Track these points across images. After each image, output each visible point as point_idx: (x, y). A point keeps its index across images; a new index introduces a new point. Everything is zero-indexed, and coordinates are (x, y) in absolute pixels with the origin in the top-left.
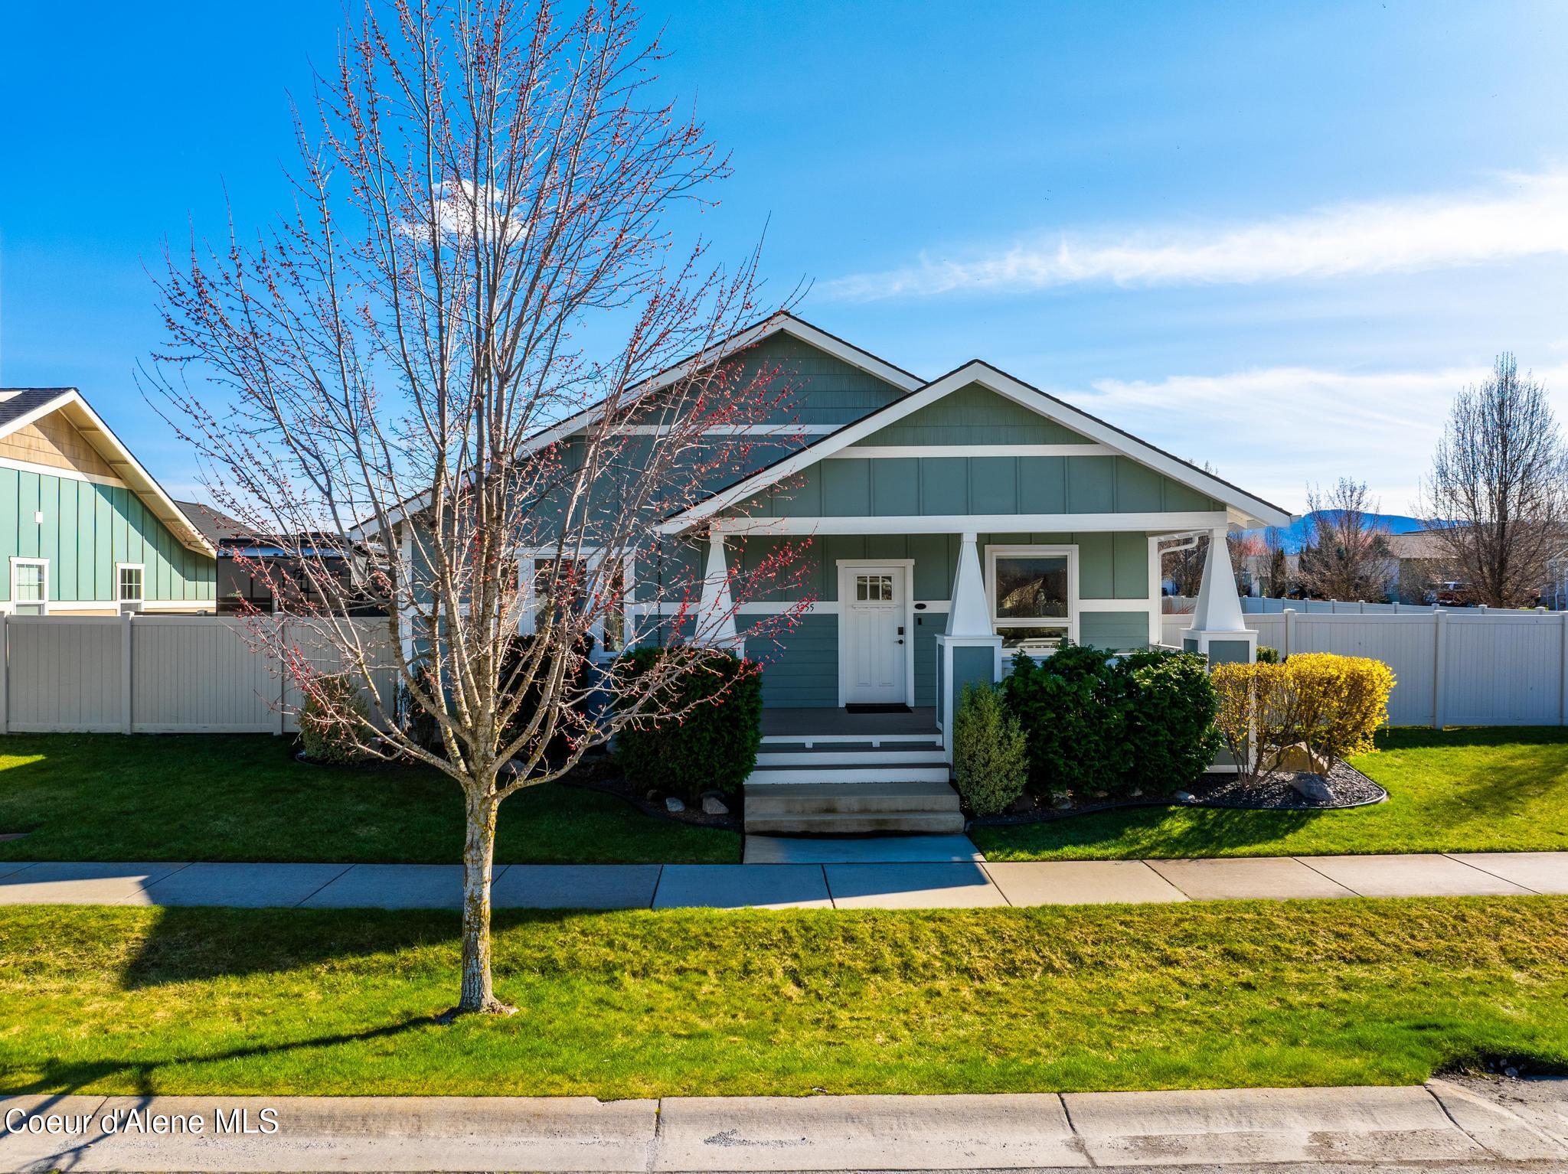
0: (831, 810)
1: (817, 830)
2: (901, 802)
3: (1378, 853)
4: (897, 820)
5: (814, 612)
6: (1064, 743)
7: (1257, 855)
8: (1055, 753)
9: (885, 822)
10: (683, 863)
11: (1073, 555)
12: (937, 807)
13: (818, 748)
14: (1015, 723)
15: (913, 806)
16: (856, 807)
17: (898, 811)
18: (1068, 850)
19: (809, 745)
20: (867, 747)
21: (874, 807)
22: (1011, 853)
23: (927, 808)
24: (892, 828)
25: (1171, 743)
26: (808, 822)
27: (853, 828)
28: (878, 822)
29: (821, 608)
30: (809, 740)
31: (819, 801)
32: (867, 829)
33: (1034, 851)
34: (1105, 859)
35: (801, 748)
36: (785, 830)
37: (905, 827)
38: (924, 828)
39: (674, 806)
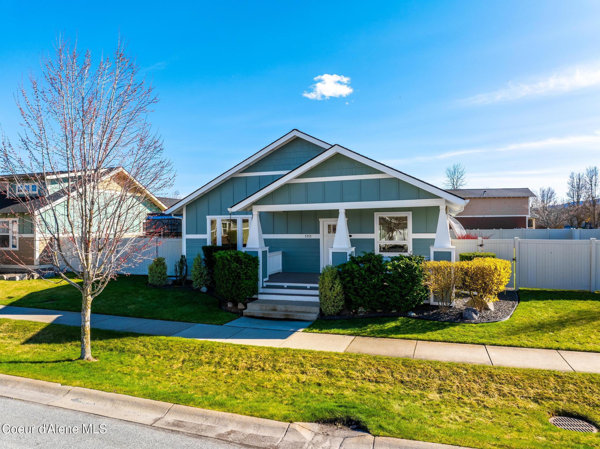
0: (275, 310)
1: (266, 316)
2: (299, 308)
3: (456, 342)
4: (293, 315)
5: (311, 238)
6: (356, 290)
7: (404, 339)
8: (352, 293)
9: (289, 315)
10: (205, 324)
11: (409, 216)
12: (311, 311)
13: (289, 288)
14: (337, 281)
15: (302, 310)
16: (283, 309)
17: (298, 312)
18: (333, 331)
19: (285, 286)
20: (305, 288)
21: (289, 310)
22: (312, 329)
23: (308, 311)
24: (291, 318)
25: (400, 292)
26: (264, 314)
27: (278, 317)
28: (286, 315)
29: (314, 236)
30: (286, 285)
31: (271, 306)
32: (283, 317)
33: (321, 329)
34: (343, 334)
35: (282, 287)
36: (256, 315)
37: (295, 318)
38: (302, 318)
39: (230, 305)
